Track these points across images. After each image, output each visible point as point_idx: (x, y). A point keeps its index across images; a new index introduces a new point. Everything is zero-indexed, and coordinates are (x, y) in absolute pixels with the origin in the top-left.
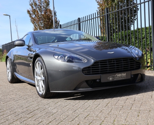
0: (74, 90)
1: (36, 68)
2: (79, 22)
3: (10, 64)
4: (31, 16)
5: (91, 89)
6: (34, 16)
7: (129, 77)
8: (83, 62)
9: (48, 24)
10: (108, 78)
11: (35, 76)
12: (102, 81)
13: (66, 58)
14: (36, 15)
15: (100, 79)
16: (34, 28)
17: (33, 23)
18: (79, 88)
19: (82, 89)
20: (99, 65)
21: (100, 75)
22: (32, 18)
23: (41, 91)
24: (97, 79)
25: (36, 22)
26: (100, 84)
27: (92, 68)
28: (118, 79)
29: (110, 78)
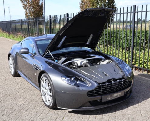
0: (79, 108)
1: (42, 81)
2: (67, 17)
3: (13, 61)
4: (23, 3)
5: (93, 107)
6: (25, 3)
7: (123, 95)
8: (87, 86)
9: (37, 10)
10: (107, 98)
11: (41, 87)
12: (103, 101)
13: (72, 80)
14: (27, 2)
15: (101, 100)
16: (25, 13)
17: (25, 8)
18: (83, 107)
19: (85, 108)
20: (100, 88)
21: (101, 96)
22: (24, 4)
23: (46, 101)
24: (98, 100)
25: (27, 8)
26: (101, 103)
27: (95, 91)
28: (115, 98)
29: (108, 98)
